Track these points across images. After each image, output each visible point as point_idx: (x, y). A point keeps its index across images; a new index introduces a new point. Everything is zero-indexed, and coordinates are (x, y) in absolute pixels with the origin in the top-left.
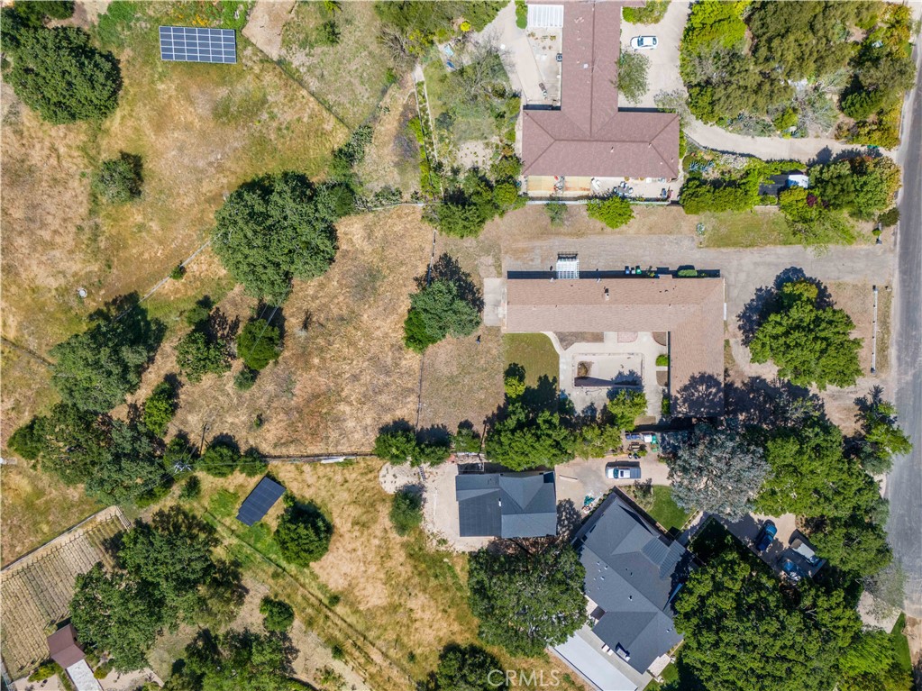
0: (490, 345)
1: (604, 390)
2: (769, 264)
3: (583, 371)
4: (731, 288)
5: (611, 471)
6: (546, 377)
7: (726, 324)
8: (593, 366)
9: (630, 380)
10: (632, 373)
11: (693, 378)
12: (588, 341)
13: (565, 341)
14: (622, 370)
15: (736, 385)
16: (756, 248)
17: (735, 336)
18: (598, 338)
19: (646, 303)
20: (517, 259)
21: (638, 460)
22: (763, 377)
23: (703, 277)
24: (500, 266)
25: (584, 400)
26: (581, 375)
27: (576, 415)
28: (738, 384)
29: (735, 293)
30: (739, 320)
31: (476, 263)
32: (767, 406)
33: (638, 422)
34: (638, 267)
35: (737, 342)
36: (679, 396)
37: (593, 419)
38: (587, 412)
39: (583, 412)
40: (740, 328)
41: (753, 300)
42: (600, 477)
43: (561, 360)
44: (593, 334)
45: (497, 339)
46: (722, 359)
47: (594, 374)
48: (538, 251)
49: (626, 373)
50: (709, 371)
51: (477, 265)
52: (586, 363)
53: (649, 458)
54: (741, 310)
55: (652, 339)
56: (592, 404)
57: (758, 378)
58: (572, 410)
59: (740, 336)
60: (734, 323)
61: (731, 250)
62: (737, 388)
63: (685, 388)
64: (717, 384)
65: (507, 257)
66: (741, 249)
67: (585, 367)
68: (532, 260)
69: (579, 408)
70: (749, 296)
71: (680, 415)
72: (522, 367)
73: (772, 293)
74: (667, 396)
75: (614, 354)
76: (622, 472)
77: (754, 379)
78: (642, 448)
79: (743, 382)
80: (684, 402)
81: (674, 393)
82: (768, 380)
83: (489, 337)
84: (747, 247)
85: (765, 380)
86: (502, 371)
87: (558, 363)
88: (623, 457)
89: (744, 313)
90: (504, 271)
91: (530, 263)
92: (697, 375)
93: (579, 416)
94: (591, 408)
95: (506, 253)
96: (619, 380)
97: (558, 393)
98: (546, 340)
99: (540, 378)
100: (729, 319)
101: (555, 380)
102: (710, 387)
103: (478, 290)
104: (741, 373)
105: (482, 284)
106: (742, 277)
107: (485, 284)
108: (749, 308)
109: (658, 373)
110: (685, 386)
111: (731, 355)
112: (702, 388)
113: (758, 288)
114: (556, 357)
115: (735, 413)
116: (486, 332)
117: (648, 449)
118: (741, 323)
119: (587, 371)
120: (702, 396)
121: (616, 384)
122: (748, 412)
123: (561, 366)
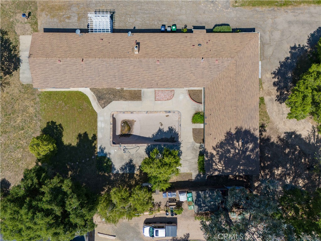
0: (27, 103)
1: (143, 147)
2: (303, 23)
3: (126, 129)
4: (266, 46)
5: (147, 229)
6: (86, 134)
7: (261, 83)
8: (135, 124)
9: (169, 137)
10: (171, 129)
11: (229, 134)
12: (126, 99)
13: (103, 99)
14: (162, 128)
15: (272, 140)
16: (290, 7)
17: (269, 94)
18: (136, 96)
19: (178, 57)
20: (53, 16)
21: (175, 216)
22: (298, 133)
23: (238, 32)
24: (36, 23)
25: (122, 158)
26: (124, 132)
27: (115, 172)
28: (274, 139)
29: (269, 51)
30: (275, 77)
31: (11, 20)
32: (303, 161)
33: (174, 178)
34: (175, 25)
35: (271, 100)
36: (215, 153)
37: (132, 175)
38: (126, 168)
39: (122, 169)
40: (275, 84)
41: (287, 58)
42: (138, 233)
43: (99, 119)
44: (130, 92)
45: (33, 97)
46: (258, 116)
47: (136, 131)
48: (74, 9)
49: (166, 129)
50: (245, 127)
51: (12, 22)
52: (129, 121)
53: (186, 213)
54: (276, 66)
55: (188, 97)
56: (131, 161)
57: (293, 133)
58: (110, 167)
59: (274, 92)
60: (269, 79)
61: (265, 8)
62: (273, 143)
63: (221, 145)
64: (253, 139)
65: (43, 14)
66: (276, 8)
67: (128, 125)
68: (69, 18)
69: (118, 165)
70: (284, 54)
71: (216, 173)
72: (60, 125)
73: (306, 50)
74: (202, 153)
75: (151, 112)
76: (157, 231)
77: (290, 135)
78: (179, 205)
79: (279, 137)
80: (220, 160)
81: (210, 150)
82: (303, 137)
83: (26, 96)
84: (281, 5)
85: (300, 135)
86: (40, 129)
87: (96, 121)
88: (161, 213)
89: (279, 70)
90: (41, 27)
91: (67, 20)
92: (233, 132)
93: (117, 174)
94: (130, 165)
95: (42, 10)
96: (159, 137)
97: (98, 150)
98: (83, 97)
99: (80, 135)
100: (264, 77)
101: (95, 137)
102: (247, 143)
103: (14, 47)
104: (276, 130)
105: (17, 41)
106: (277, 35)
107: (21, 41)
108: (284, 64)
109: (194, 130)
110: (222, 143)
111: (266, 112)
112: (238, 144)
113: (293, 45)
114: (94, 115)
115: (271, 168)
116: (23, 90)
117: (185, 206)
118: (276, 80)
119: (130, 129)
120: (238, 153)
121: (155, 141)
122: (284, 166)
123: (99, 124)
